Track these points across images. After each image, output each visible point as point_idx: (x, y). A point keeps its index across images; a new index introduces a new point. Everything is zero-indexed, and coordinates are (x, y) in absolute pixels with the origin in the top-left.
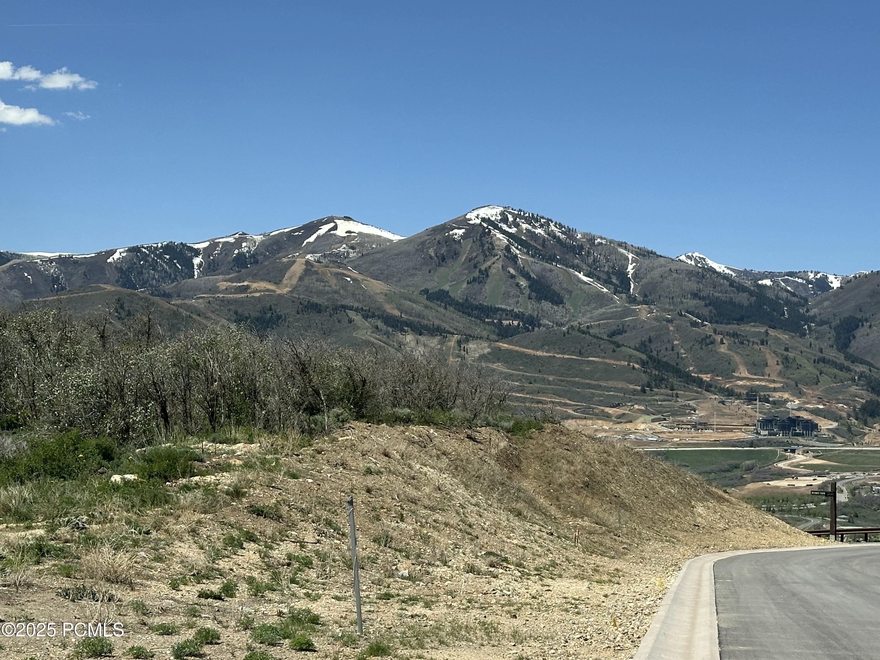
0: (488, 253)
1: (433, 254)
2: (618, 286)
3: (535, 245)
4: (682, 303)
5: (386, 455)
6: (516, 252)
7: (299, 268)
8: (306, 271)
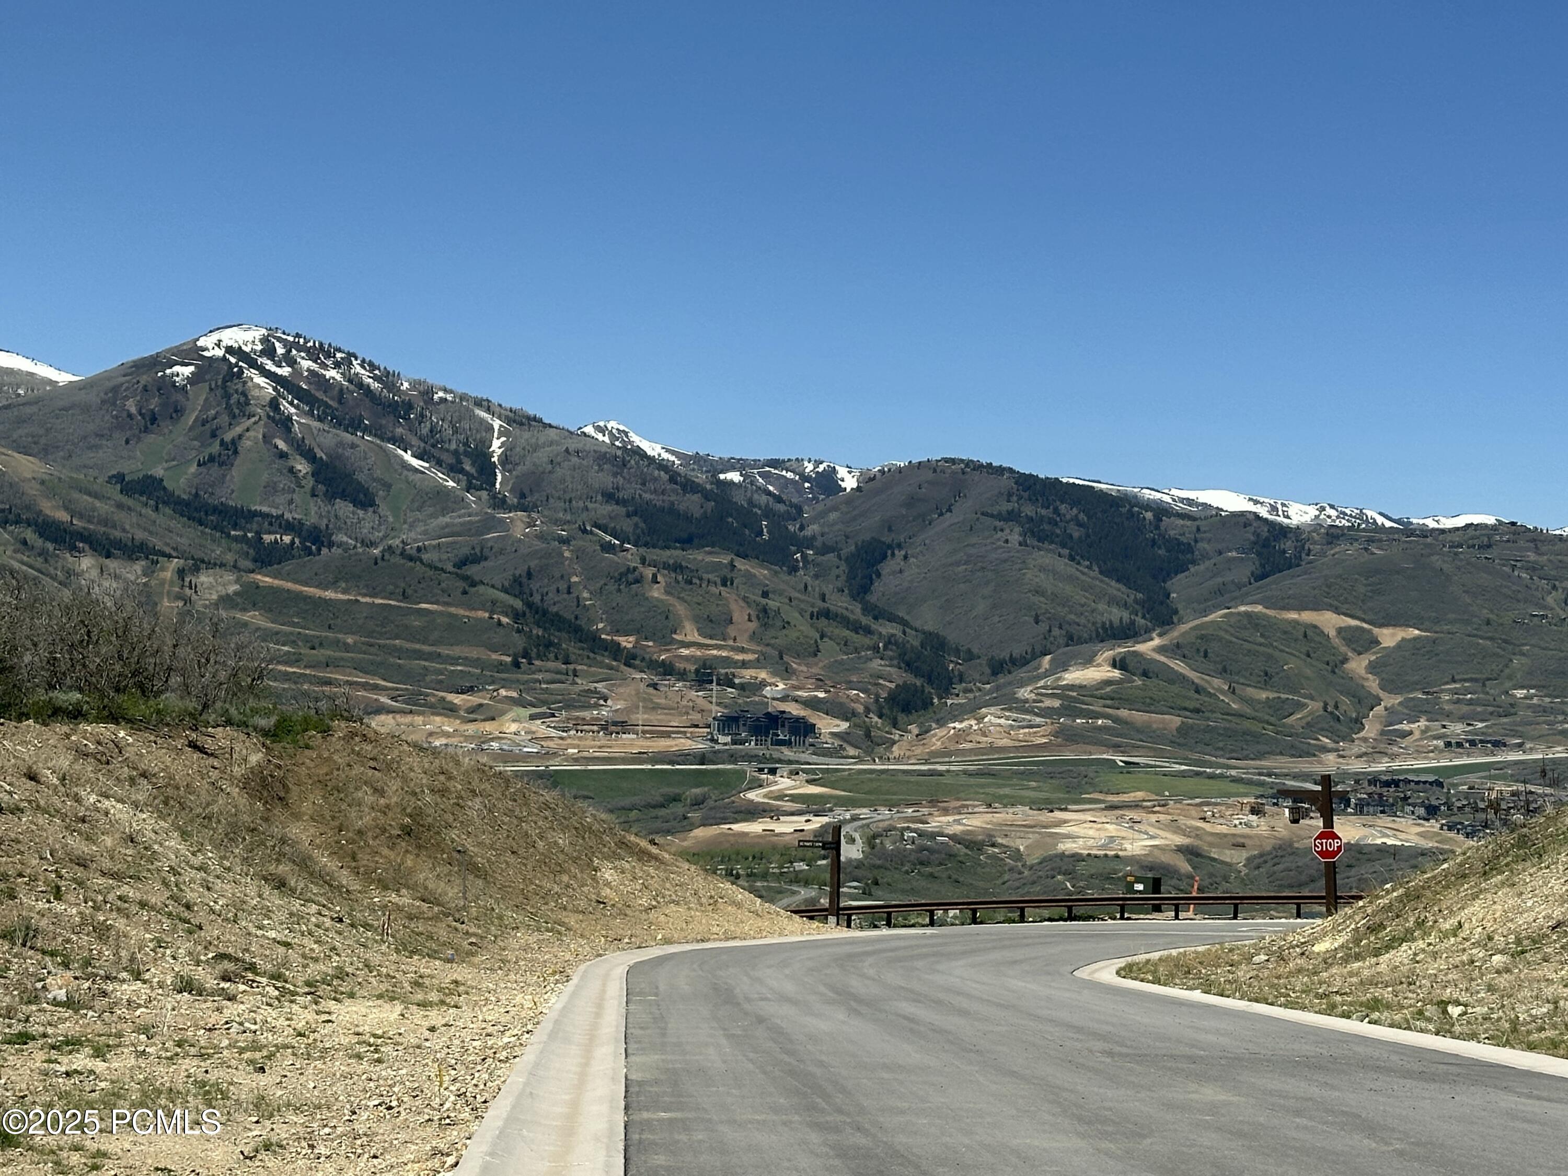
0: (237, 411)
1: (133, 410)
2: (474, 478)
3: (325, 399)
4: (587, 510)
5: (32, 777)
6: (290, 410)
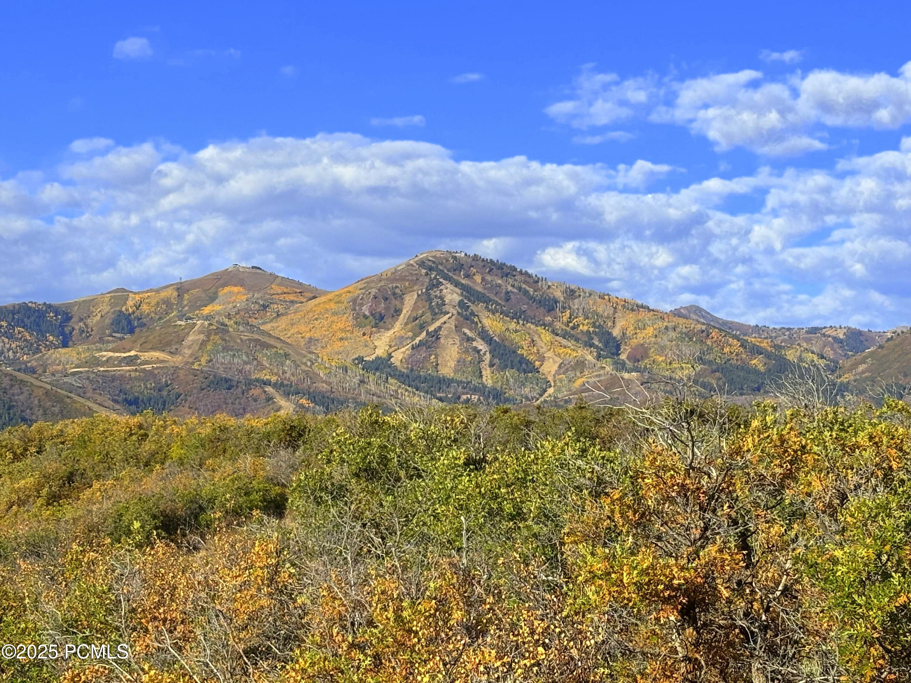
1: (367, 313)
2: (601, 350)
6: (473, 307)
7: (200, 332)
8: (208, 336)
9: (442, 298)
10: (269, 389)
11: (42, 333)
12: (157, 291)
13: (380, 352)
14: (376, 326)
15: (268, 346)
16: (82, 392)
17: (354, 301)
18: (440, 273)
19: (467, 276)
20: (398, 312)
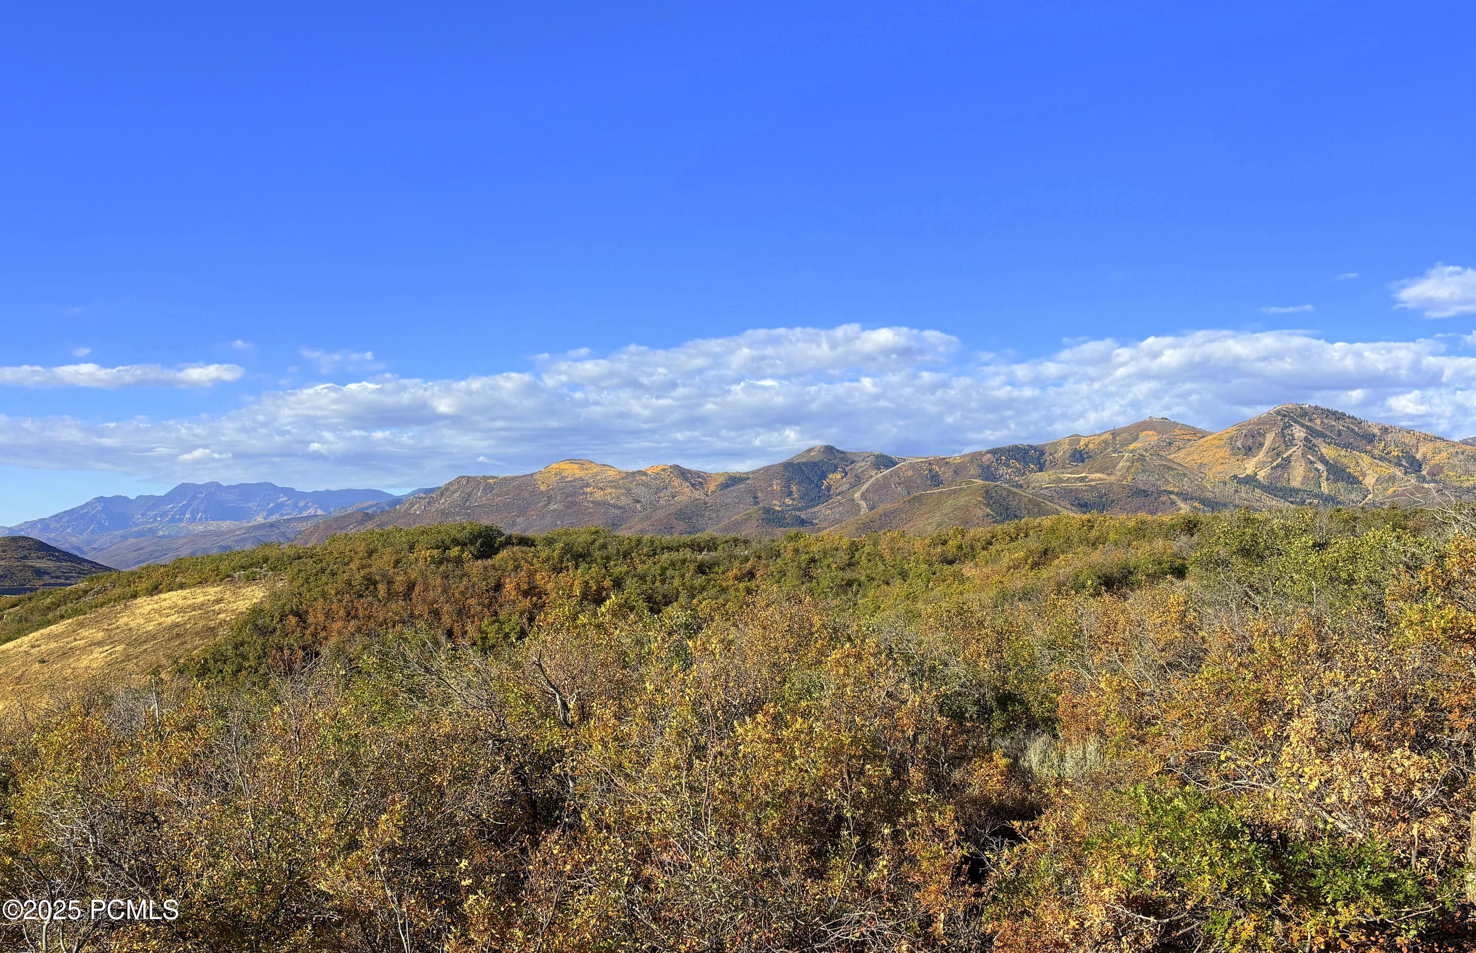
0: (1289, 444)
1: (1240, 446)
3: (1331, 435)
6: (1314, 441)
7: (1127, 461)
8: (1132, 463)
9: (1292, 435)
10: (1173, 497)
11: (1026, 464)
12: (1099, 435)
13: (1249, 471)
14: (1246, 454)
15: (1172, 469)
16: (1051, 499)
17: (1231, 438)
18: (1291, 418)
19: (1310, 420)
20: (1261, 445)
